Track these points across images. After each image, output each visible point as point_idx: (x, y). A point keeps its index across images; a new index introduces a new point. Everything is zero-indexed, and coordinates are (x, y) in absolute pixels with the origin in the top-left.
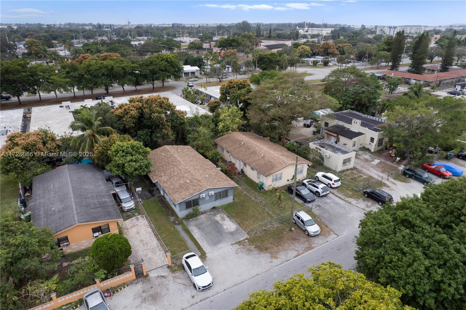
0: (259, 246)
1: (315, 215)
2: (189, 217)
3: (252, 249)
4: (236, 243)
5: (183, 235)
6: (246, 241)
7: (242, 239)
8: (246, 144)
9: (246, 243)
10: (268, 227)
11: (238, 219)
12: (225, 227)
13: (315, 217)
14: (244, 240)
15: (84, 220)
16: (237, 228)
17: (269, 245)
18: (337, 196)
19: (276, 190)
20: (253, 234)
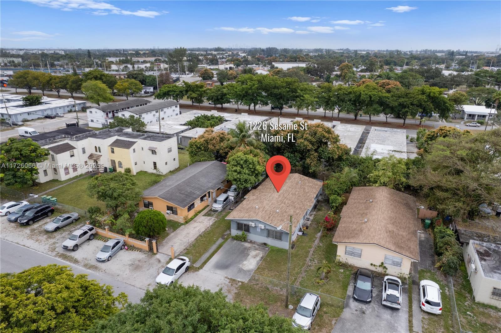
0: (240, 295)
1: (339, 316)
2: (237, 238)
3: (232, 292)
4: (231, 279)
5: (214, 247)
6: (240, 284)
7: (239, 280)
8: (373, 203)
9: (237, 284)
10: (275, 288)
11: (266, 264)
12: (245, 263)
13: (334, 317)
14: (239, 282)
15: (164, 197)
16: (253, 270)
17: (247, 301)
18: (410, 322)
19: (345, 266)
20: (254, 282)
